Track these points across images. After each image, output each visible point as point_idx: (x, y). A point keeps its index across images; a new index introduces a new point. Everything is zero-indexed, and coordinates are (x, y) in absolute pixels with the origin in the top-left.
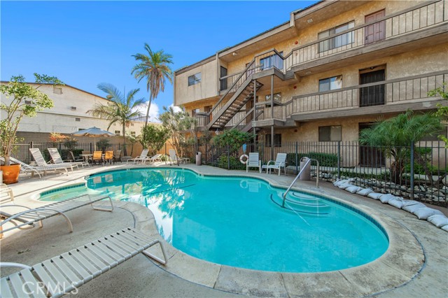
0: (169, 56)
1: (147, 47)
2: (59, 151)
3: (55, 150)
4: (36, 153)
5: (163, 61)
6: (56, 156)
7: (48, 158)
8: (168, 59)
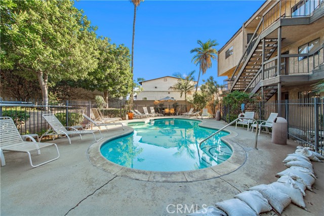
0: (213, 42)
1: (199, 42)
2: (154, 109)
3: (153, 108)
4: (145, 109)
5: (210, 46)
6: (153, 111)
7: (149, 112)
8: (214, 44)
